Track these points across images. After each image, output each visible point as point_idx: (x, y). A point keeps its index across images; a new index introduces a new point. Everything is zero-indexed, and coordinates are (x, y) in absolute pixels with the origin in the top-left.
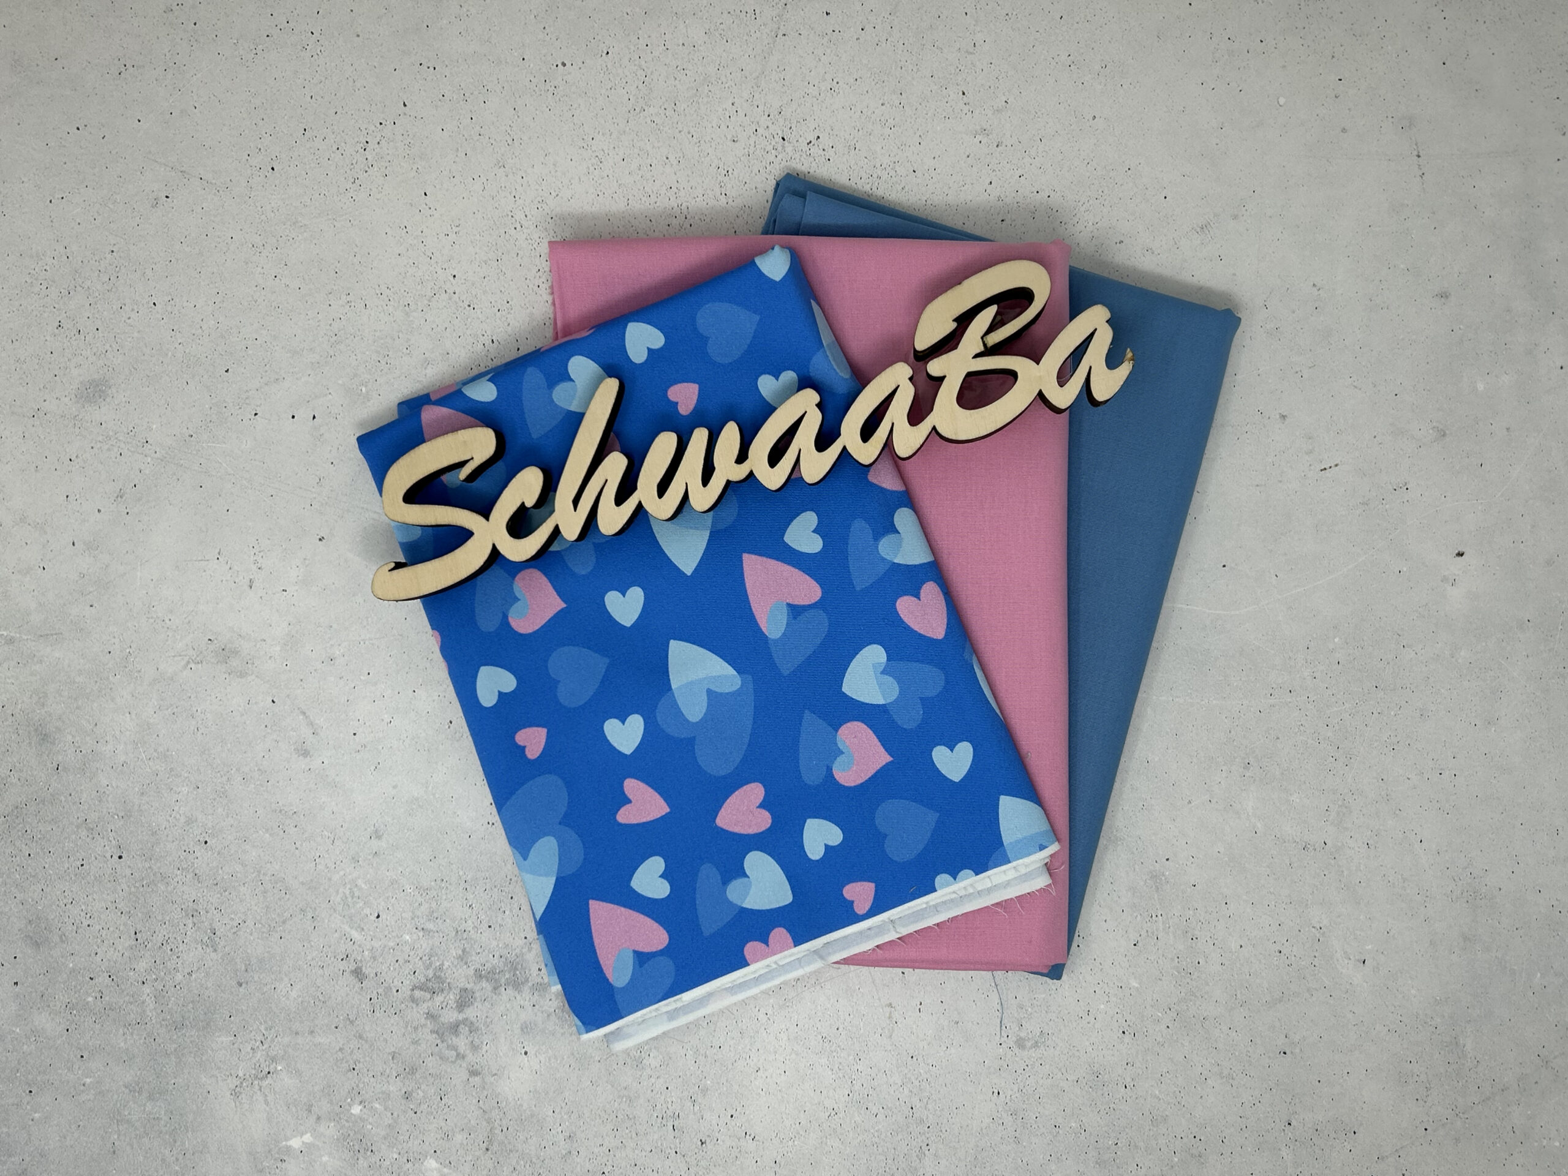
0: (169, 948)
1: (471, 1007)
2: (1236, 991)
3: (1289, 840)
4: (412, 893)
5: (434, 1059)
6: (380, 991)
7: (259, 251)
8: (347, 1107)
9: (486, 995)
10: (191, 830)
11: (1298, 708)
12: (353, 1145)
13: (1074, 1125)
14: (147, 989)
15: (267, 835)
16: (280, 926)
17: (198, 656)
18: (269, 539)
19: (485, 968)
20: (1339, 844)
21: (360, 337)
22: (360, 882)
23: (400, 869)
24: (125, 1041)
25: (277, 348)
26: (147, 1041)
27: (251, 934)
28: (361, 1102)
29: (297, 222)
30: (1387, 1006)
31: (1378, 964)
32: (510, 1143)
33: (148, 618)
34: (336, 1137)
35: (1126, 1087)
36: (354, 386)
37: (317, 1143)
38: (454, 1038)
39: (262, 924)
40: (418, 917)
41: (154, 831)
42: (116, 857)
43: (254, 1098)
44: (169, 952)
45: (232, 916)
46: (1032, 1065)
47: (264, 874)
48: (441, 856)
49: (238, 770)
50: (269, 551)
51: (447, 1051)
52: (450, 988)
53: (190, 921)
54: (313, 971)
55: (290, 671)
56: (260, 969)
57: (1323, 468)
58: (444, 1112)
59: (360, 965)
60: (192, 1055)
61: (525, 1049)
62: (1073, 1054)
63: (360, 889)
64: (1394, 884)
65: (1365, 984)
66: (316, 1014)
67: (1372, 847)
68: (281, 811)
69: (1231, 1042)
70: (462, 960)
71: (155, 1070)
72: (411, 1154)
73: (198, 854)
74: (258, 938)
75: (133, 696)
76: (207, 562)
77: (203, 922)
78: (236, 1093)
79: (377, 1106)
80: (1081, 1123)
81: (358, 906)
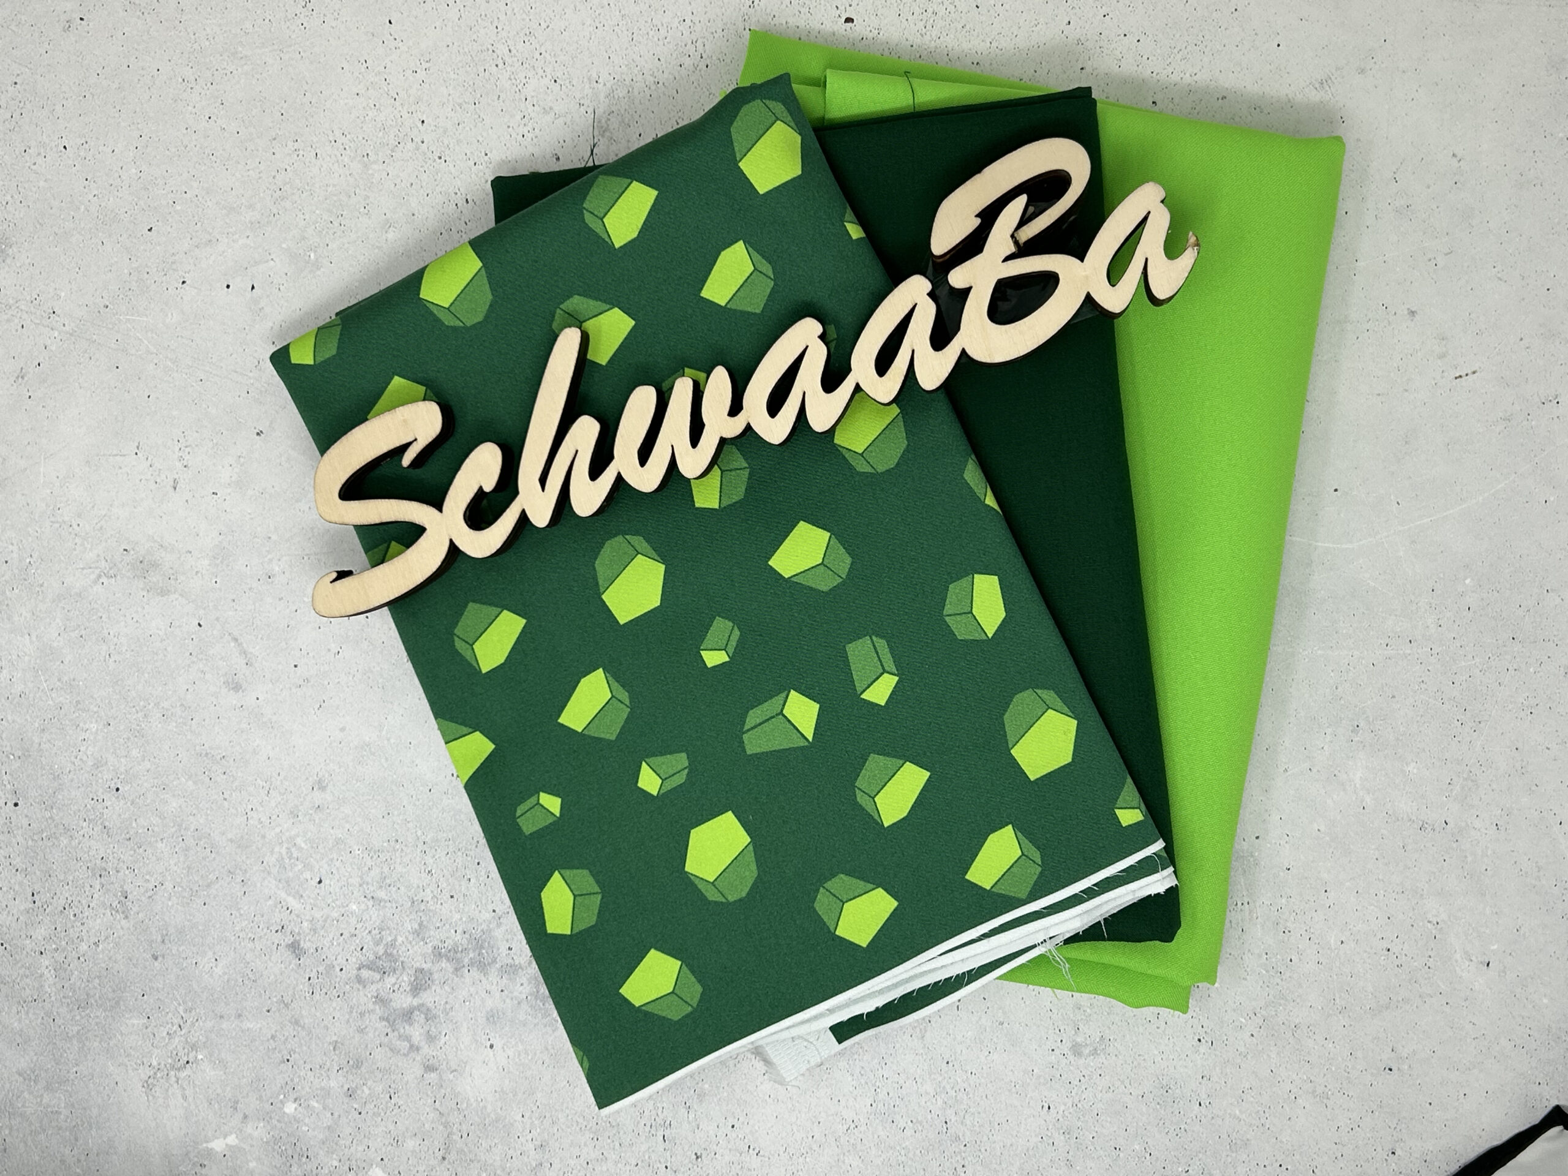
0: (72, 913)
1: (428, 990)
2: (1334, 995)
3: (1403, 819)
4: (361, 856)
5: (383, 1051)
6: (321, 969)
7: (190, 86)
8: (279, 1105)
9: (446, 978)
10: (100, 775)
11: (1419, 661)
12: (286, 1149)
13: (1137, 1147)
14: (45, 961)
15: (190, 783)
16: (203, 891)
17: (111, 569)
18: (197, 432)
19: (446, 945)
20: (1463, 824)
21: (309, 193)
22: (299, 841)
23: (347, 826)
24: (20, 1021)
25: (209, 203)
26: (45, 1022)
27: (170, 899)
28: (295, 1100)
29: (237, 53)
30: (1513, 1017)
31: (1505, 968)
32: (470, 1152)
33: (52, 522)
34: (265, 1140)
35: (1200, 1105)
36: (301, 251)
37: (243, 1145)
38: (407, 1027)
39: (182, 887)
40: (368, 884)
41: (56, 774)
42: (11, 804)
43: (170, 1093)
44: (72, 918)
45: (148, 877)
46: (1089, 1075)
47: (185, 829)
48: (396, 813)
49: (157, 704)
50: (197, 446)
51: (398, 1043)
52: (404, 968)
53: (98, 882)
54: (242, 944)
55: (220, 590)
56: (178, 940)
57: (1457, 375)
58: (393, 1113)
59: (298, 938)
60: (98, 1039)
61: (491, 1042)
62: (1139, 1064)
63: (300, 849)
64: (1526, 873)
65: (1488, 991)
66: (245, 995)
67: (1502, 829)
68: (207, 754)
69: (1327, 1055)
70: (418, 936)
71: (54, 1055)
72: (354, 1162)
73: (107, 803)
74: (178, 904)
75: (33, 613)
76: (122, 458)
77: (112, 883)
78: (148, 1085)
79: (316, 1105)
80: (1146, 1146)
81: (296, 869)
